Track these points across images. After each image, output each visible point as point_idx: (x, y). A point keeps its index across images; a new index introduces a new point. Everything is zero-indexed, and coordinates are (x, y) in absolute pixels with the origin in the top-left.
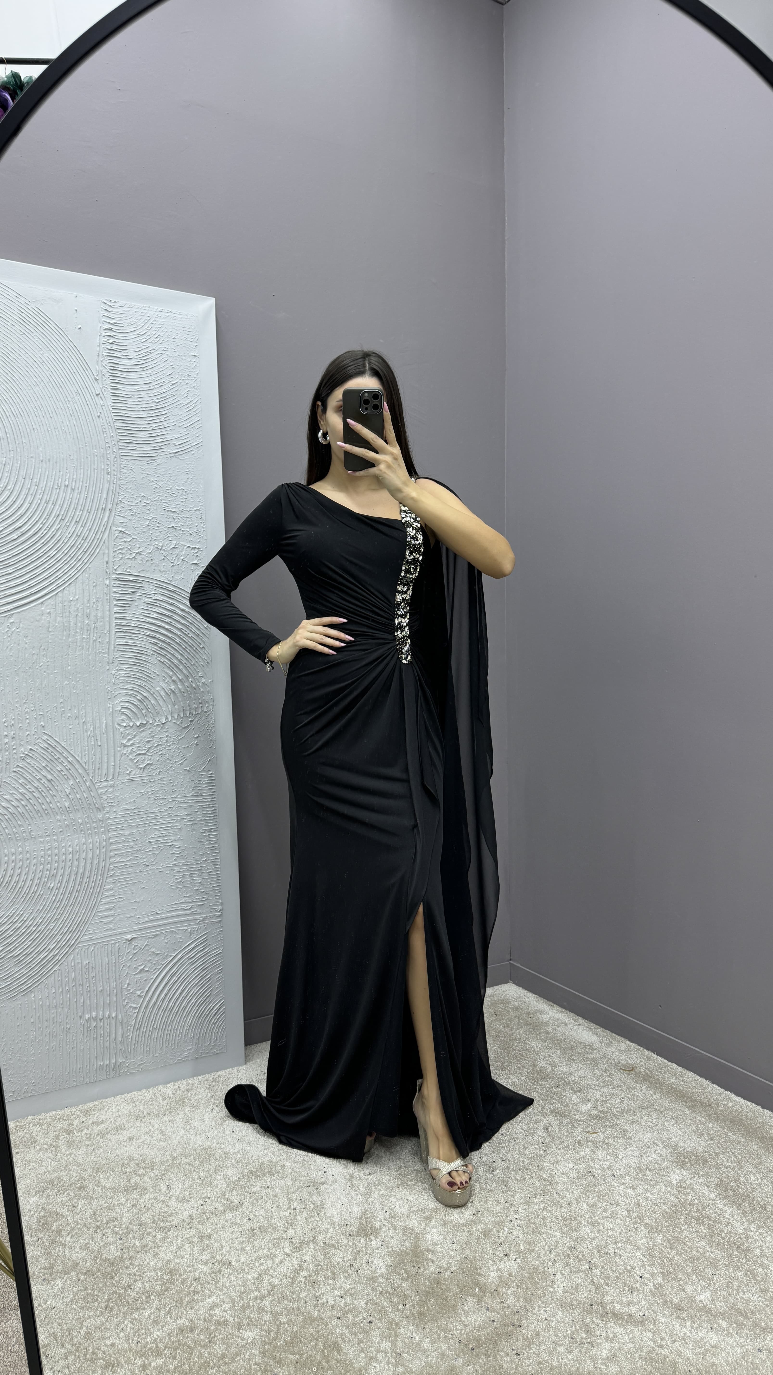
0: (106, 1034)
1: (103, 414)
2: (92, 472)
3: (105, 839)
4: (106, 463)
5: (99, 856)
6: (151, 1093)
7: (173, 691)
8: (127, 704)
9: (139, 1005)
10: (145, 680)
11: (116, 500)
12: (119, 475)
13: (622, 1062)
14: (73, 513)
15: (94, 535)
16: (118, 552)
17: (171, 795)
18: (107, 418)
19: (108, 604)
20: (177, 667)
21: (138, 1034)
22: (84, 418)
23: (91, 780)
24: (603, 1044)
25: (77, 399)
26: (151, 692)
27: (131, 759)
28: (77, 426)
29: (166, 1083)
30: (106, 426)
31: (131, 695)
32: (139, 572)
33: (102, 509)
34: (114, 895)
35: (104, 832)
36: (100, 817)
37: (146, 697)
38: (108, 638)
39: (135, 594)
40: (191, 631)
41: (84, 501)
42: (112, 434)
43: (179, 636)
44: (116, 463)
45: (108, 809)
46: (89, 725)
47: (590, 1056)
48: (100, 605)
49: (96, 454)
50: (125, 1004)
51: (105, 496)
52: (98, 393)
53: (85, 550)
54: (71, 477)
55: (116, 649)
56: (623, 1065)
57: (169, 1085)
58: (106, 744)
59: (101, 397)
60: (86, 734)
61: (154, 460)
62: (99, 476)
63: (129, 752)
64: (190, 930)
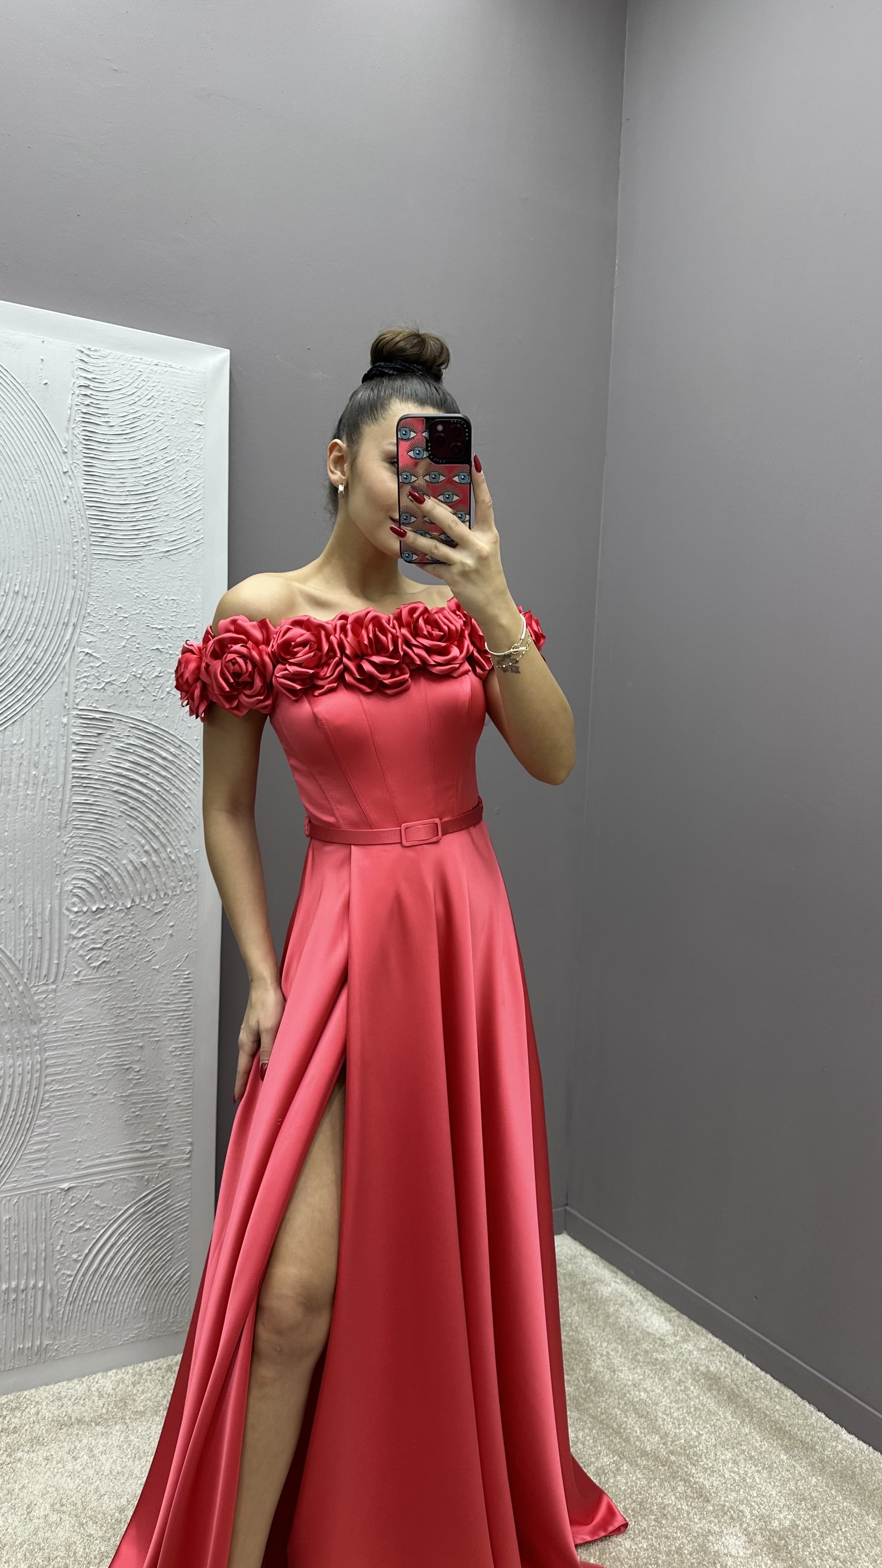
0: (29, 1309)
1: (71, 498)
2: (53, 577)
3: (39, 1060)
4: (71, 563)
5: (30, 1082)
6: (85, 1385)
7: (144, 866)
8: (81, 882)
9: (75, 1272)
10: (108, 850)
11: (83, 612)
12: (88, 579)
13: (702, 1368)
14: (24, 628)
15: (51, 658)
16: (82, 681)
17: (133, 1002)
18: (76, 504)
19: (65, 749)
20: (153, 834)
21: (71, 1308)
22: (45, 503)
23: (25, 983)
24: (678, 1338)
25: (37, 478)
26: (115, 867)
27: (80, 956)
28: (36, 513)
29: (106, 1370)
30: (75, 514)
31: (87, 871)
32: (109, 707)
33: (64, 623)
34: (48, 1133)
35: (39, 1052)
36: (35, 1031)
37: (106, 873)
38: (61, 793)
39: (101, 736)
40: (174, 785)
41: (40, 612)
42: (82, 525)
43: (157, 793)
44: (85, 563)
45: (45, 1021)
46: (28, 910)
47: (661, 1357)
48: (52, 752)
49: (59, 550)
50: (57, 1270)
51: (68, 606)
52: (65, 470)
53: (37, 678)
54: (24, 581)
55: (71, 809)
56: (702, 1372)
57: (110, 1373)
58: (48, 936)
59: (70, 476)
60: (22, 922)
61: (136, 561)
62: (62, 580)
63: (79, 945)
64: (147, 1177)
